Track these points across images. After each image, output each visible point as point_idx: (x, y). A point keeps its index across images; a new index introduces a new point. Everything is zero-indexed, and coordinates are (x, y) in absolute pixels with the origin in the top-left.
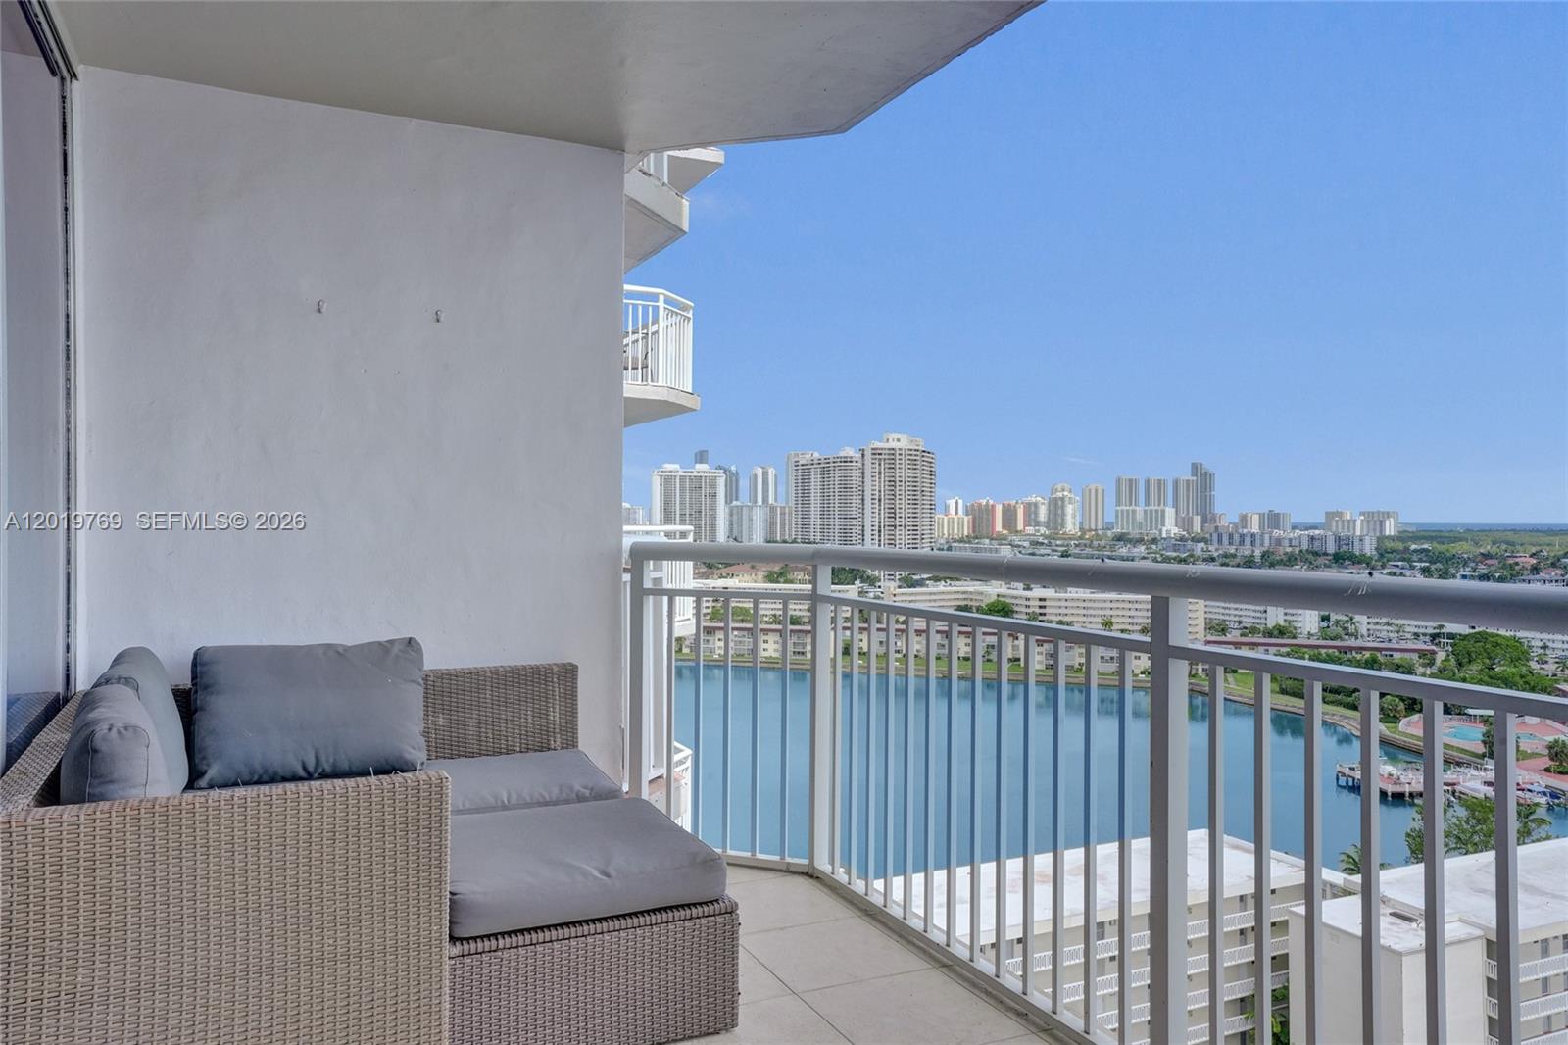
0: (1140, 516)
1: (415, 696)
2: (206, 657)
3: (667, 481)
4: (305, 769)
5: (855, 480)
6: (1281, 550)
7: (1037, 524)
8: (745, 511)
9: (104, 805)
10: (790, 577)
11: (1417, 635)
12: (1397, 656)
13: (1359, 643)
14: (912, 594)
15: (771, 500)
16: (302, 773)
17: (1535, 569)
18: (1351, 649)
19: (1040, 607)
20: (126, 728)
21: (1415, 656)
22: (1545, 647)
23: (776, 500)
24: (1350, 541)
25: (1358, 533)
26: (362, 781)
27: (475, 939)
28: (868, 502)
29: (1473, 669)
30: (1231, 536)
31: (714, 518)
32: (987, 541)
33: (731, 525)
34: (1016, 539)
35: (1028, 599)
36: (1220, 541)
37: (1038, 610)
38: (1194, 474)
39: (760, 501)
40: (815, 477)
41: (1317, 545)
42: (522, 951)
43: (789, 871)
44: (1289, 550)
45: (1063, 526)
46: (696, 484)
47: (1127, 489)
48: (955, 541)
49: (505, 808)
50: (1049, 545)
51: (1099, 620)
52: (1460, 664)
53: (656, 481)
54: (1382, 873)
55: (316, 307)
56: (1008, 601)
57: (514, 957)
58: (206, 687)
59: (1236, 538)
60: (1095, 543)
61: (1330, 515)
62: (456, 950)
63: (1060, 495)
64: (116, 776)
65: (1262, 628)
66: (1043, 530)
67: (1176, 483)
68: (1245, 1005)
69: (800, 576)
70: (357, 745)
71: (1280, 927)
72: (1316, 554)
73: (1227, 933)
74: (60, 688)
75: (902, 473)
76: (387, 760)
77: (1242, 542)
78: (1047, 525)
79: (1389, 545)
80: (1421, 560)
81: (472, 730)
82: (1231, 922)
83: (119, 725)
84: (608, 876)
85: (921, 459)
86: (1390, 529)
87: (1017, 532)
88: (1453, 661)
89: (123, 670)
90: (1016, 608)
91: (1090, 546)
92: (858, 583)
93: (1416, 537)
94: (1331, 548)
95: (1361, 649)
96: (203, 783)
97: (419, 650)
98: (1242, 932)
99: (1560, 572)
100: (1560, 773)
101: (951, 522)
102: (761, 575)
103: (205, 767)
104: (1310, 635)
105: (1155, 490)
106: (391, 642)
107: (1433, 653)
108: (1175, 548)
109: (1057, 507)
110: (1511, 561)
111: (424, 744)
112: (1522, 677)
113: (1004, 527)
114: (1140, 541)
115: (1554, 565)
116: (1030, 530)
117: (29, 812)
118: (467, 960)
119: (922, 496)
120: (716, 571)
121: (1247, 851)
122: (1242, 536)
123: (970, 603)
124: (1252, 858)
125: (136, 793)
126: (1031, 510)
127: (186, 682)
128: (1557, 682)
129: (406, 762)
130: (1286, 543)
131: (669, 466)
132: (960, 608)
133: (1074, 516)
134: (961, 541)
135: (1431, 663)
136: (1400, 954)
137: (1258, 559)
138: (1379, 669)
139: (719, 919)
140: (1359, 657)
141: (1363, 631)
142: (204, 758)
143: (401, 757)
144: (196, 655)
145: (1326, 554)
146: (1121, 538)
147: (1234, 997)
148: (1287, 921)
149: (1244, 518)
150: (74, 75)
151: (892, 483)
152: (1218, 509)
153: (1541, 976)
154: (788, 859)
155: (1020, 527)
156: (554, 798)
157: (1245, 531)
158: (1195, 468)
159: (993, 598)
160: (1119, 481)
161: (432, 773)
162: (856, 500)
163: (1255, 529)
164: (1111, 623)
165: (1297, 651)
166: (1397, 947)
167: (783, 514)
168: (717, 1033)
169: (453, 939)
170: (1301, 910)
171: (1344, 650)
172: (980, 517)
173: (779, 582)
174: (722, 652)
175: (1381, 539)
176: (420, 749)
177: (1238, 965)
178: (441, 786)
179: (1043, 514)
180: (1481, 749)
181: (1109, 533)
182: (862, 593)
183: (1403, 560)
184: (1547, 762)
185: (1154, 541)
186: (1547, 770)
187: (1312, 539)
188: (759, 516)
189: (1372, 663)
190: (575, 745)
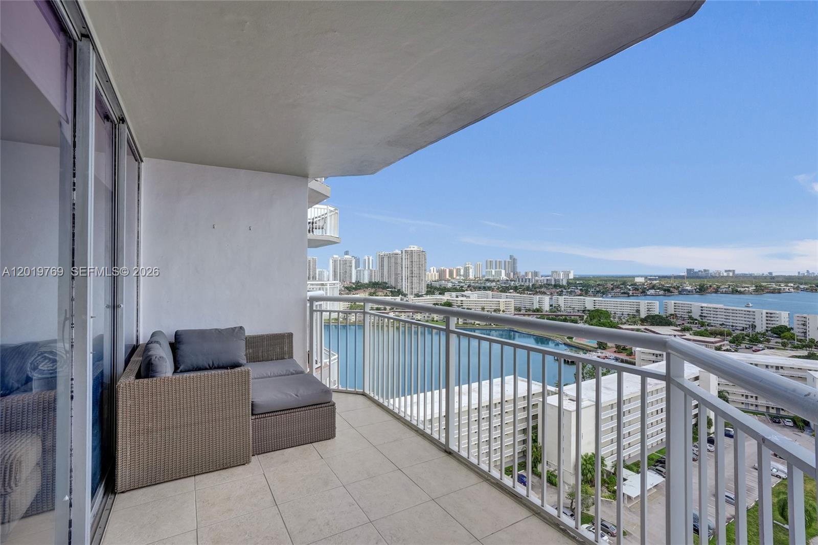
0: (493, 273)
1: (243, 344)
2: (179, 333)
3: (335, 261)
4: (209, 366)
5: (399, 261)
6: (538, 284)
7: (460, 275)
8: (362, 271)
9: (155, 379)
10: (377, 294)
11: (578, 310)
12: (572, 317)
13: (561, 313)
14: (419, 300)
15: (371, 268)
16: (208, 367)
17: (612, 289)
18: (559, 315)
19: (461, 303)
20: (160, 357)
21: (578, 317)
22: (615, 313)
23: (372, 268)
24: (559, 280)
25: (561, 278)
26: (226, 371)
27: (259, 414)
28: (404, 268)
29: (594, 321)
30: (522, 279)
31: (351, 274)
32: (444, 281)
33: (357, 276)
34: (453, 281)
35: (457, 301)
36: (519, 281)
37: (461, 305)
38: (511, 259)
39: (367, 268)
40: (386, 260)
41: (549, 282)
42: (273, 417)
43: (357, 393)
44: (540, 283)
45: (469, 276)
46: (345, 262)
47: (490, 264)
48: (433, 281)
49: (269, 377)
50: (464, 282)
51: (480, 307)
52: (591, 320)
53: (331, 261)
54: (564, 387)
55: (212, 227)
56: (451, 301)
57: (270, 419)
58: (179, 342)
59: (524, 280)
60: (479, 282)
61: (553, 272)
62: (253, 417)
63: (468, 266)
64: (157, 371)
65: (532, 309)
66: (462, 278)
67: (505, 262)
68: (524, 431)
69: (380, 294)
70: (225, 359)
71: (535, 406)
72: (549, 285)
73: (519, 409)
74: (135, 343)
75: (415, 258)
76: (234, 363)
77: (526, 281)
78: (463, 276)
79: (571, 281)
80: (580, 287)
81: (260, 354)
82: (520, 405)
83: (158, 357)
84: (297, 396)
85: (421, 254)
86: (571, 276)
87: (454, 278)
88: (589, 319)
89: (155, 339)
90: (453, 304)
91: (478, 283)
92: (400, 296)
93: (578, 279)
94: (553, 283)
95: (562, 315)
96: (179, 371)
97: (244, 330)
98: (524, 408)
99: (619, 290)
100: (619, 352)
101: (432, 275)
102: (367, 293)
103: (179, 366)
104: (547, 311)
105: (498, 265)
106: (235, 328)
107: (584, 316)
108: (505, 283)
109: (467, 270)
110: (606, 286)
111: (245, 359)
112: (609, 323)
113: (449, 277)
114: (493, 281)
115: (618, 288)
116: (458, 278)
117: (135, 381)
118: (257, 420)
119: (422, 267)
120: (352, 292)
121: (525, 381)
122: (526, 279)
123: (438, 302)
124: (526, 384)
125: (163, 375)
126: (458, 271)
127: (173, 340)
128: (618, 324)
129: (240, 364)
130: (539, 281)
131: (335, 256)
132: (434, 304)
133: (472, 273)
134: (435, 281)
135: (582, 320)
136: (571, 412)
137: (531, 287)
138: (567, 322)
139: (330, 407)
140: (561, 318)
141: (563, 309)
142: (179, 363)
143: (239, 362)
144: (176, 332)
145: (551, 285)
146: (488, 280)
147: (521, 429)
148: (537, 404)
149: (526, 273)
150: (142, 161)
151: (412, 262)
152: (518, 271)
153: (611, 415)
154: (357, 390)
155: (455, 277)
156: (284, 374)
157: (527, 278)
158: (511, 257)
159: (446, 301)
160: (487, 261)
161: (246, 368)
162: (399, 268)
163: (530, 277)
164: (484, 309)
165: (542, 317)
166: (570, 410)
167: (375, 272)
168: (329, 439)
169: (253, 414)
170: (541, 400)
171: (557, 316)
172: (441, 273)
173: (373, 296)
174: (354, 320)
175: (568, 280)
176: (244, 360)
177: (522, 419)
178: (248, 372)
179: (462, 272)
180: (596, 346)
181: (484, 279)
182: (401, 299)
183: (575, 286)
184: (615, 349)
185: (498, 281)
186: (615, 352)
187: (547, 280)
188: (366, 273)
189: (565, 320)
190: (292, 358)
